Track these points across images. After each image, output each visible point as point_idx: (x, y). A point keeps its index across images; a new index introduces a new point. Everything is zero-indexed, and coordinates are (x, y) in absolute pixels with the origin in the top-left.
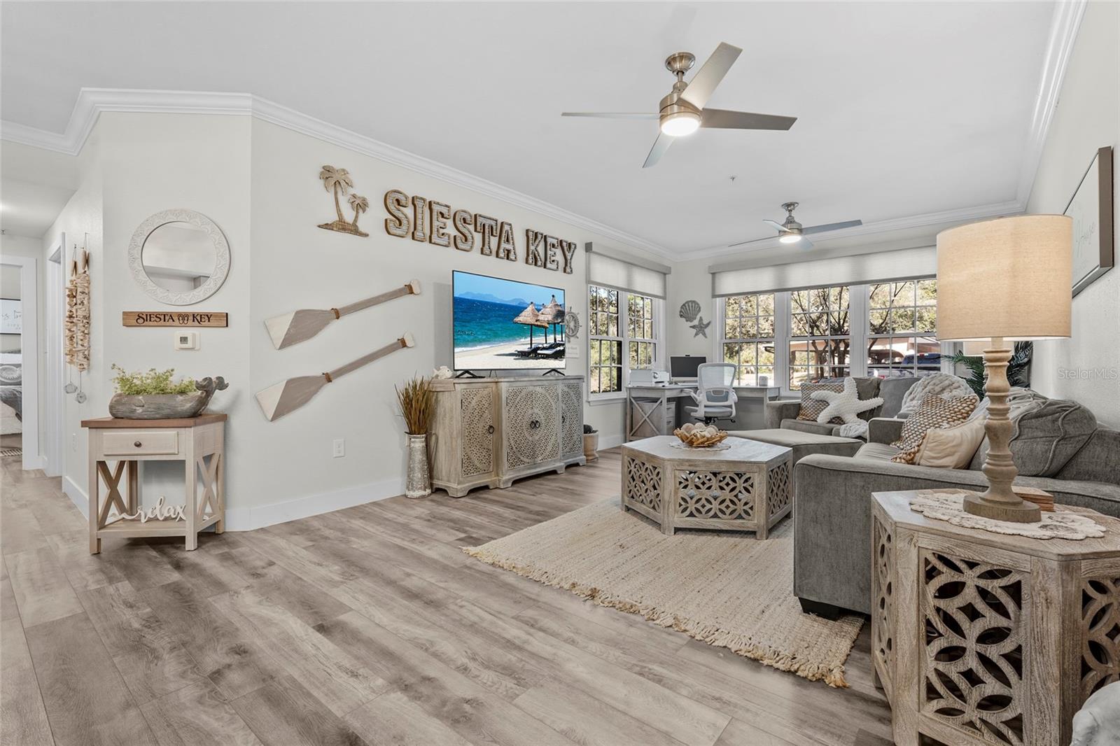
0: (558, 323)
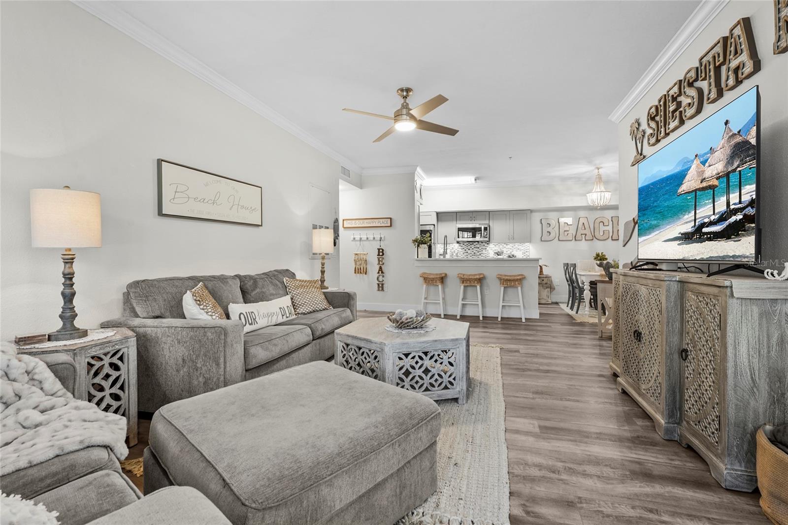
0: (734, 170)
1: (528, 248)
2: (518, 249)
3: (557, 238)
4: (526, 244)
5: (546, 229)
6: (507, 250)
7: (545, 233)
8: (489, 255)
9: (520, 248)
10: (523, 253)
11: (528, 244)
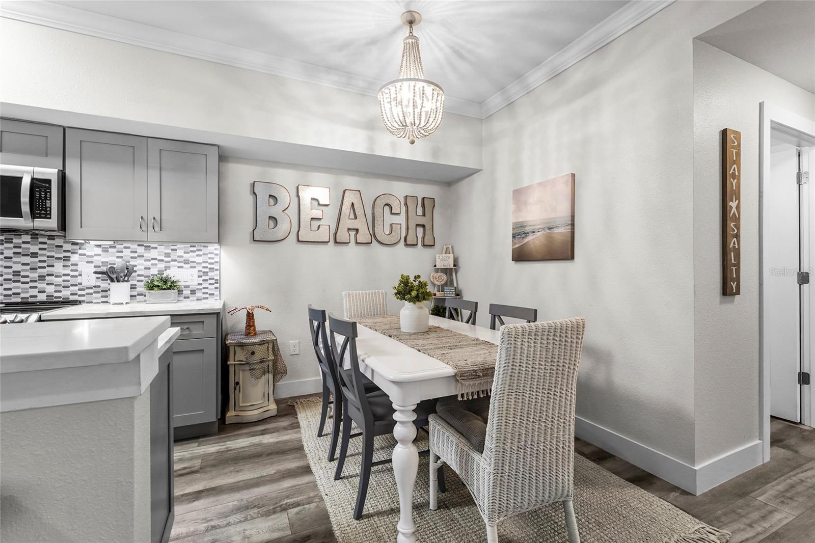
1: (217, 259)
2: (186, 262)
3: (293, 236)
4: (212, 248)
5: (265, 210)
6: (148, 264)
7: (263, 220)
8: (79, 280)
9: (191, 259)
10: (201, 274)
11: (215, 249)
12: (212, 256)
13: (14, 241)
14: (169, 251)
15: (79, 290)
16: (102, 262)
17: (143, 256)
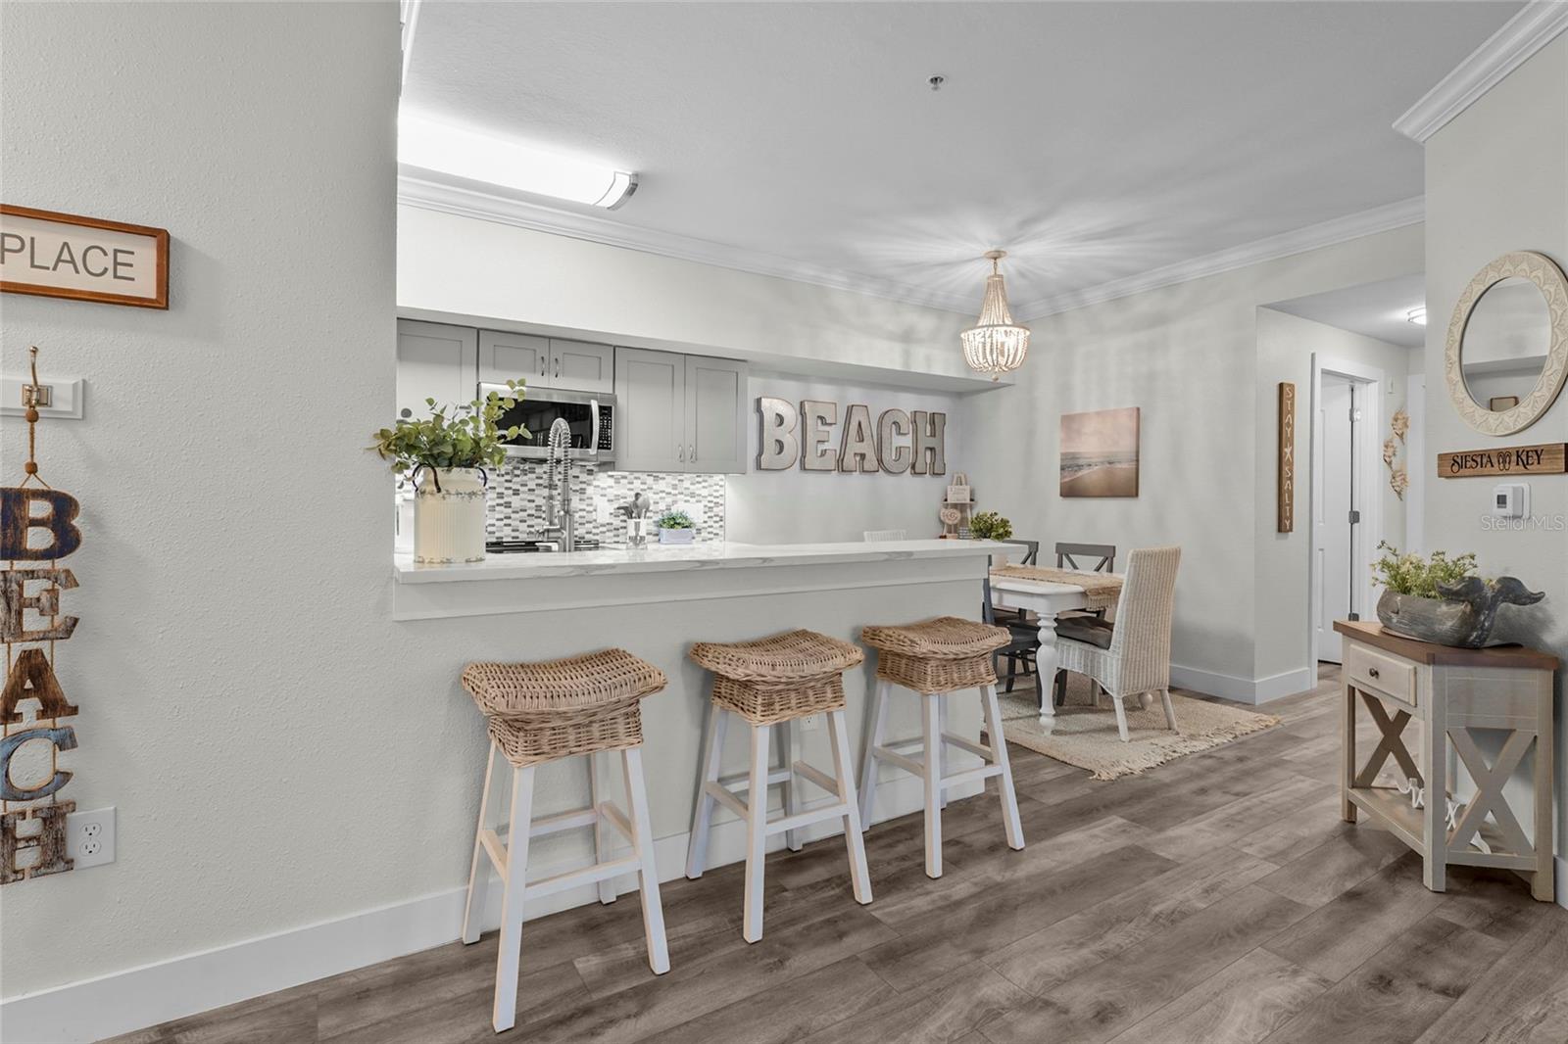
1: (721, 493)
2: (693, 495)
3: (798, 462)
4: (717, 478)
5: (771, 432)
6: (658, 497)
7: (770, 446)
8: (594, 516)
9: (697, 492)
10: (707, 509)
11: (722, 480)
12: (718, 488)
13: (537, 471)
14: (677, 482)
15: (594, 527)
16: (616, 496)
17: (651, 488)
